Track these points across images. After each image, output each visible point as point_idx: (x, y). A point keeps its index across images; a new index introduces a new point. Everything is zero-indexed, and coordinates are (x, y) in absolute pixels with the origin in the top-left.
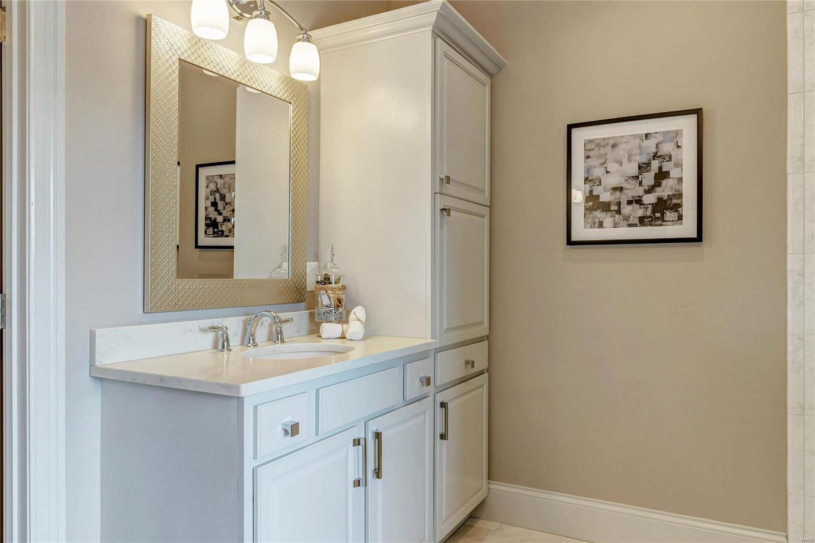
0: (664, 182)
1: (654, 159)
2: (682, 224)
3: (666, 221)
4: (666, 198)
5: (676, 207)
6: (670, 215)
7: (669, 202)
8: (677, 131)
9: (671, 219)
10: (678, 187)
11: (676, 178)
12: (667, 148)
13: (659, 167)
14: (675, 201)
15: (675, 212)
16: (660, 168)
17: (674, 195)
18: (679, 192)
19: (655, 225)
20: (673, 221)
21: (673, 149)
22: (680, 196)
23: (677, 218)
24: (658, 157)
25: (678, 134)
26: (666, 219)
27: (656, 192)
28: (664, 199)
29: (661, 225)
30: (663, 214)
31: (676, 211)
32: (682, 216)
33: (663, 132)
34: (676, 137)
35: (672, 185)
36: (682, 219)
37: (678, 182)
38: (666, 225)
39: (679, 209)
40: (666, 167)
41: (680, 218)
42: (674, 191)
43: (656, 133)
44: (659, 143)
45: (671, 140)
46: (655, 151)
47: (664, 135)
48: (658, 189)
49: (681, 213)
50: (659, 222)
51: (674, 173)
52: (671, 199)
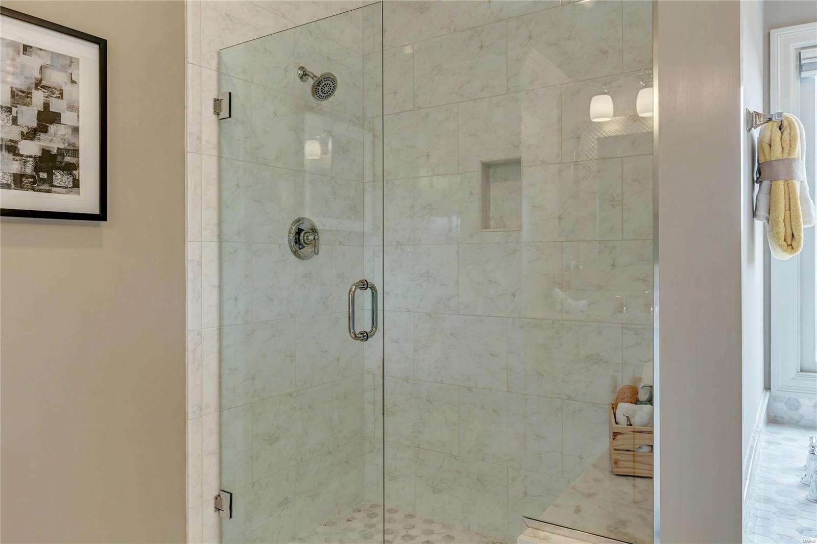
0: (52, 128)
1: (36, 88)
2: (79, 193)
3: (56, 186)
4: (55, 152)
5: (70, 168)
6: (59, 178)
7: (59, 158)
8: (71, 58)
9: (63, 185)
10: (72, 140)
11: (70, 126)
12: (55, 78)
13: (44, 103)
14: (68, 159)
15: (68, 174)
16: (46, 105)
17: (67, 151)
18: (73, 146)
19: (40, 191)
20: (66, 187)
21: (65, 83)
22: (75, 152)
23: (71, 183)
24: (43, 87)
25: (72, 62)
26: (55, 183)
27: (39, 139)
28: (53, 153)
29: (49, 191)
30: (51, 175)
31: (71, 174)
32: (78, 180)
33: (52, 52)
34: (70, 66)
35: (65, 135)
36: (78, 187)
37: (72, 132)
38: (55, 192)
39: (75, 172)
40: (56, 106)
41: (76, 184)
42: (66, 145)
43: (41, 50)
44: (45, 67)
45: (63, 69)
46: (38, 76)
47: (52, 57)
48: (42, 136)
49: (77, 178)
50: (46, 187)
51: (67, 118)
52: (63, 156)
